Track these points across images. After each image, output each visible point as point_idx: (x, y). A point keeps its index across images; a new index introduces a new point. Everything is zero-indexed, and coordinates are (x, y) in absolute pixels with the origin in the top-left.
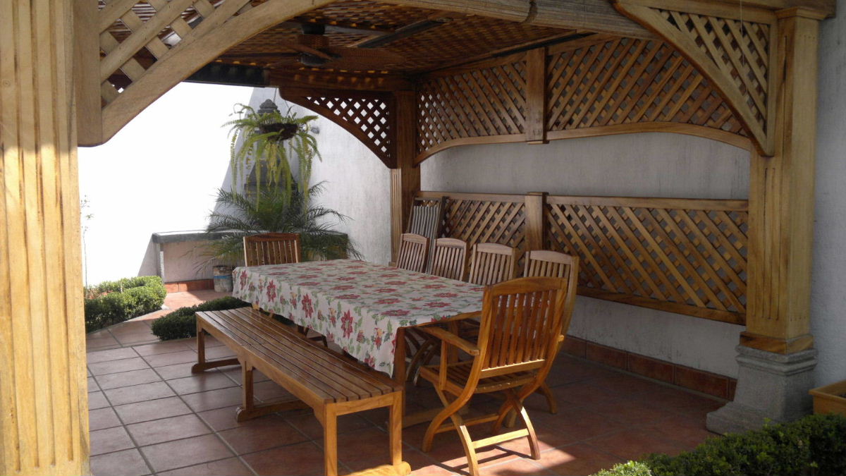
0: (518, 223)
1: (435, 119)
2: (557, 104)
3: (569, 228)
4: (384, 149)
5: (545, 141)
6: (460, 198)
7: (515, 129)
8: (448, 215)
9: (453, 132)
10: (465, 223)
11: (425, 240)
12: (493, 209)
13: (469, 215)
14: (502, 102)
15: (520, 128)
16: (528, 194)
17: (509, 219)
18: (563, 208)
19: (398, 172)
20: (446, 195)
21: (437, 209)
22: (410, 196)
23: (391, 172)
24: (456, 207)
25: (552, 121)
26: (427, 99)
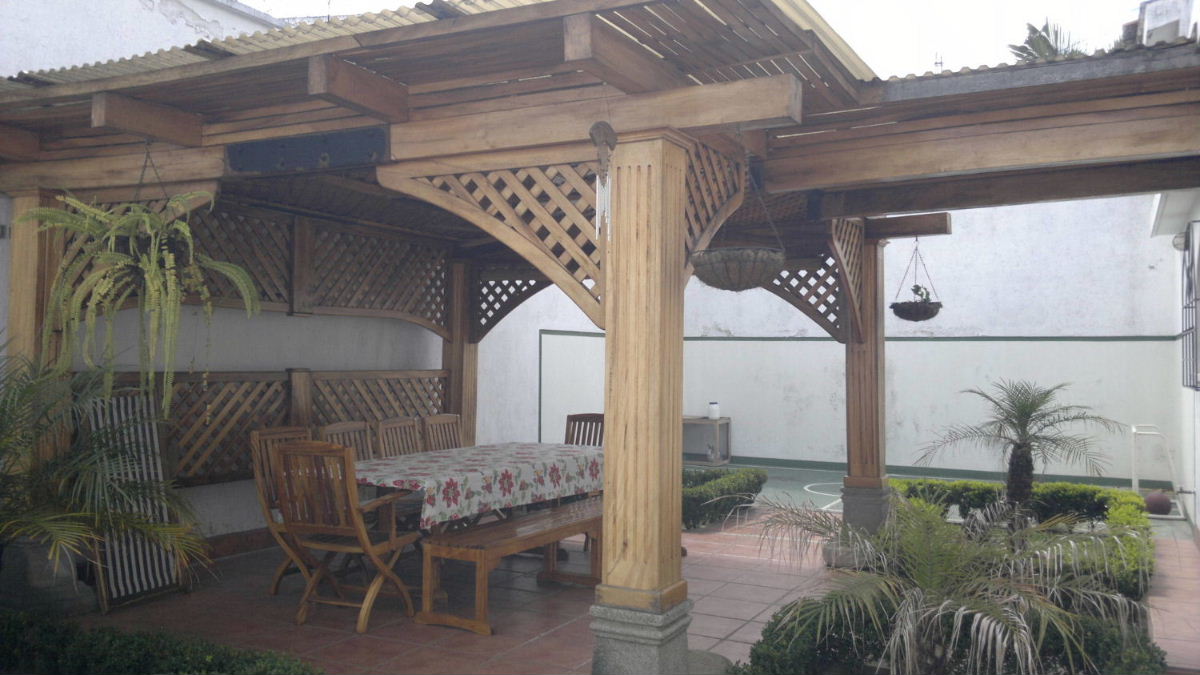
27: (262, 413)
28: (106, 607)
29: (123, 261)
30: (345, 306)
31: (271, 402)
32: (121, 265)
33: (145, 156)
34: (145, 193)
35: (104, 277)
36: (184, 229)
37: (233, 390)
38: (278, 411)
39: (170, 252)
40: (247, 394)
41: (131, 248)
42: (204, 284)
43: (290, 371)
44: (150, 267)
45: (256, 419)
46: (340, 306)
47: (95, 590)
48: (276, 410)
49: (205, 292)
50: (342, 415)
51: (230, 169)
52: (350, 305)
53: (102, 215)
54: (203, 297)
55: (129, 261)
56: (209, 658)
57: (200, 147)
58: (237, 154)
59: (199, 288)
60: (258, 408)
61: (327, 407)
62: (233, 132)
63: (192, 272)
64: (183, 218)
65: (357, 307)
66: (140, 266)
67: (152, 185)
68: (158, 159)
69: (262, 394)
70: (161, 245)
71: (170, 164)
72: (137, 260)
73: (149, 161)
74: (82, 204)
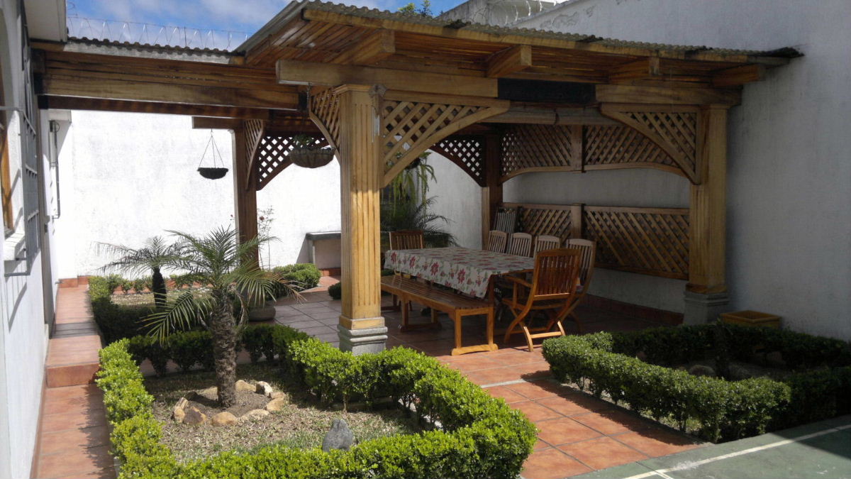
0: (567, 223)
1: (513, 154)
2: (590, 148)
3: (598, 226)
4: (478, 174)
5: (583, 171)
6: (529, 207)
7: (565, 163)
8: (521, 219)
9: (525, 163)
10: (533, 224)
11: (505, 234)
12: (551, 215)
13: (536, 219)
14: (557, 145)
15: (568, 162)
16: (573, 205)
17: (561, 221)
18: (594, 214)
19: (487, 190)
20: (520, 205)
21: (514, 215)
22: (495, 207)
23: (482, 190)
24: (527, 213)
25: (587, 158)
26: (507, 140)
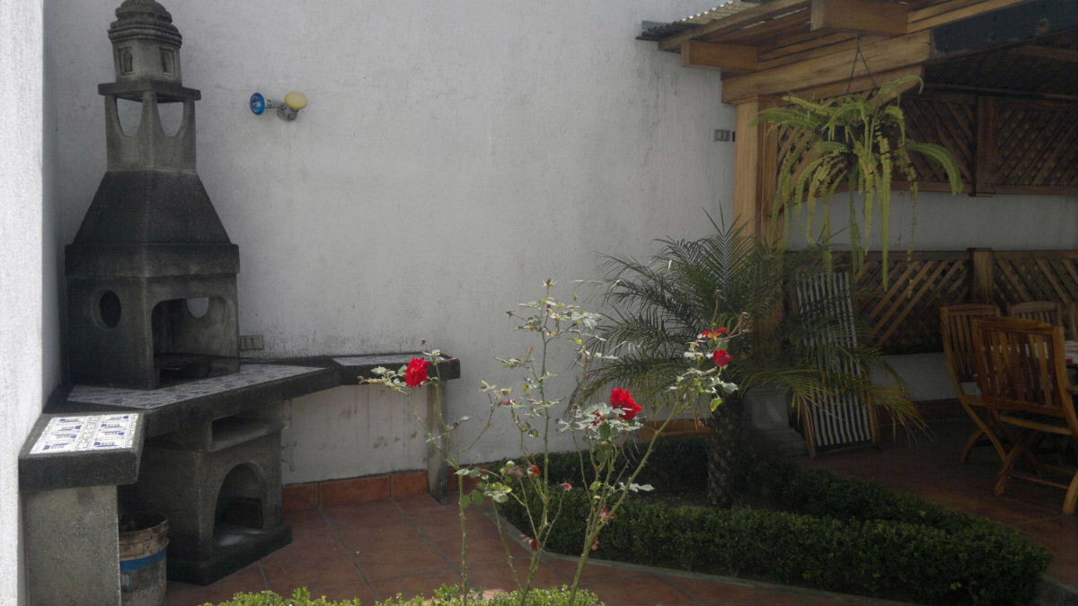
27: (944, 290)
28: (813, 453)
29: (838, 149)
30: (1030, 185)
31: (953, 280)
32: (836, 153)
33: (855, 50)
34: (855, 85)
35: (821, 165)
36: (897, 112)
37: (918, 268)
38: (959, 289)
39: (883, 138)
40: (930, 272)
41: (847, 136)
42: (910, 165)
43: (971, 251)
44: (863, 152)
45: (939, 295)
46: (1024, 185)
47: (804, 436)
48: (958, 288)
49: (913, 173)
50: (1024, 296)
51: (936, 51)
52: (1035, 182)
53: (822, 109)
54: (909, 179)
55: (843, 149)
56: (923, 513)
57: (904, 34)
58: (942, 35)
59: (906, 169)
60: (942, 284)
61: (1009, 287)
62: (939, 15)
63: (901, 154)
64: (893, 102)
65: (1043, 185)
66: (854, 152)
67: (860, 77)
68: (866, 53)
69: (944, 273)
70: (875, 131)
71: (876, 56)
72: (851, 146)
73: (859, 55)
74: (804, 102)
